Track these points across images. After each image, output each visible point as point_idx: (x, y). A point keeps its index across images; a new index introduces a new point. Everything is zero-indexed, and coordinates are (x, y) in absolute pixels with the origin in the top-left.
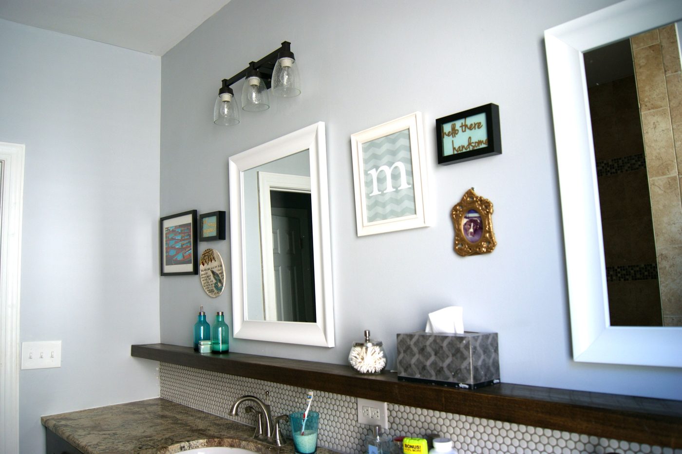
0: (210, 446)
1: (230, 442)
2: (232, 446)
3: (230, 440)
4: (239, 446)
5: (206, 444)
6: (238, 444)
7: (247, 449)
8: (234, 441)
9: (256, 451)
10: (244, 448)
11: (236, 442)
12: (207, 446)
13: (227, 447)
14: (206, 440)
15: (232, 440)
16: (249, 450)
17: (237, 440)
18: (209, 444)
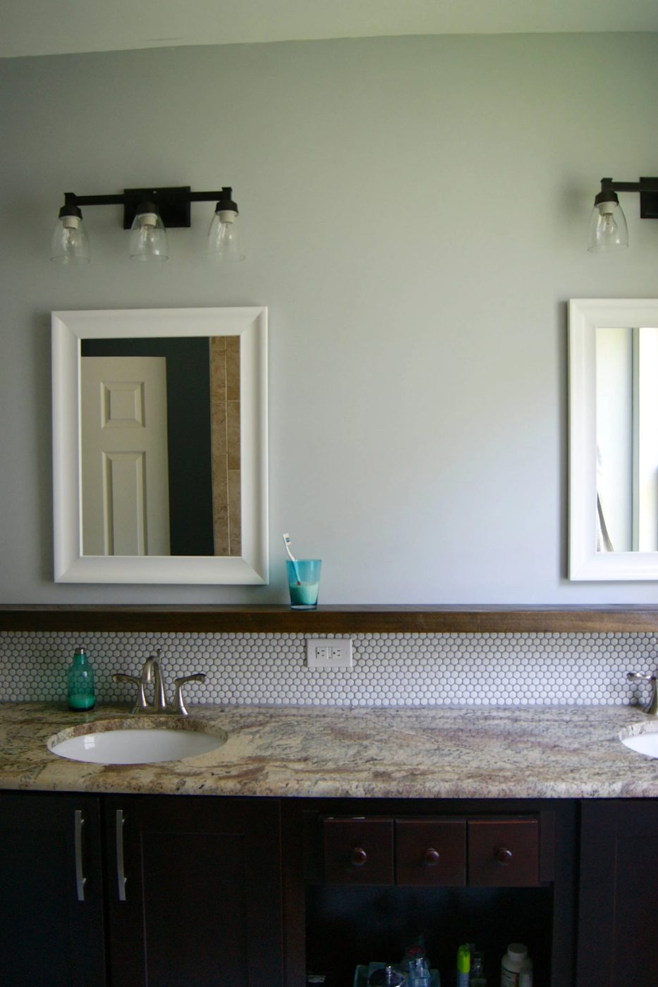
0: (79, 735)
1: (105, 725)
2: (108, 729)
3: (105, 722)
4: (120, 727)
5: (73, 733)
6: (117, 724)
7: (135, 728)
8: (112, 721)
9: (154, 728)
10: (130, 728)
11: (115, 723)
12: (75, 736)
13: (101, 731)
14: (73, 728)
15: (108, 721)
16: (139, 728)
17: (116, 720)
18: (77, 733)
